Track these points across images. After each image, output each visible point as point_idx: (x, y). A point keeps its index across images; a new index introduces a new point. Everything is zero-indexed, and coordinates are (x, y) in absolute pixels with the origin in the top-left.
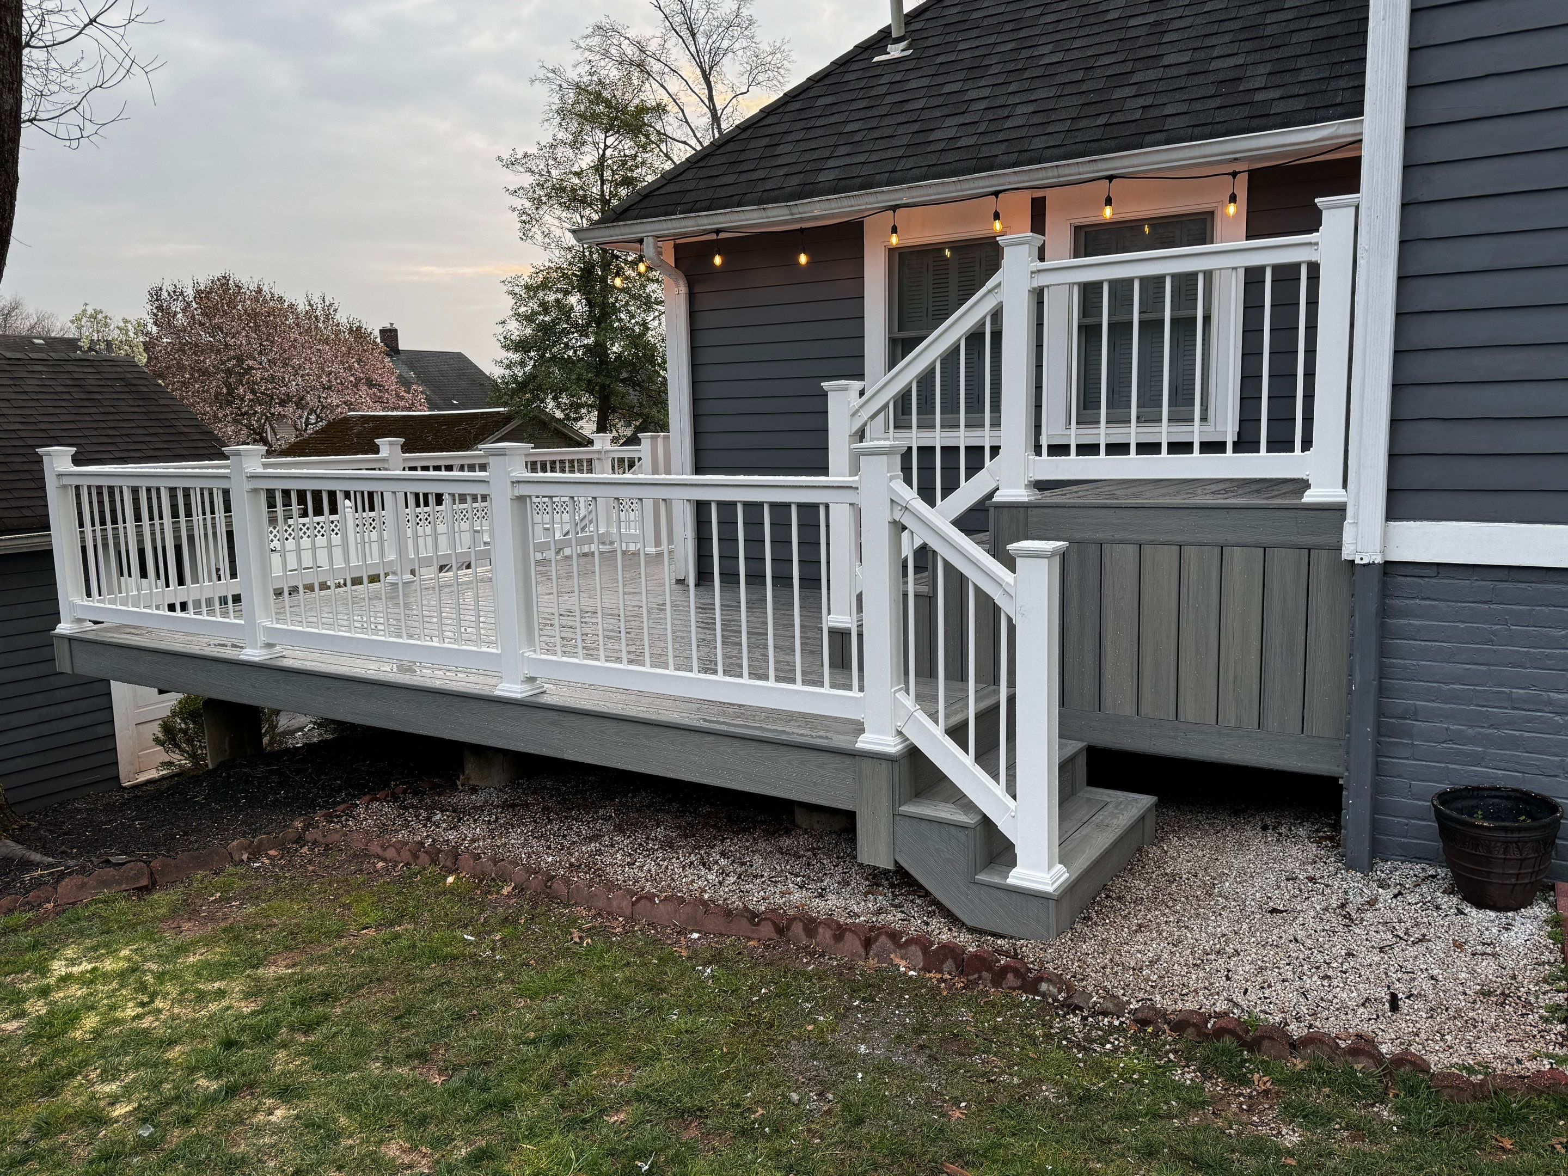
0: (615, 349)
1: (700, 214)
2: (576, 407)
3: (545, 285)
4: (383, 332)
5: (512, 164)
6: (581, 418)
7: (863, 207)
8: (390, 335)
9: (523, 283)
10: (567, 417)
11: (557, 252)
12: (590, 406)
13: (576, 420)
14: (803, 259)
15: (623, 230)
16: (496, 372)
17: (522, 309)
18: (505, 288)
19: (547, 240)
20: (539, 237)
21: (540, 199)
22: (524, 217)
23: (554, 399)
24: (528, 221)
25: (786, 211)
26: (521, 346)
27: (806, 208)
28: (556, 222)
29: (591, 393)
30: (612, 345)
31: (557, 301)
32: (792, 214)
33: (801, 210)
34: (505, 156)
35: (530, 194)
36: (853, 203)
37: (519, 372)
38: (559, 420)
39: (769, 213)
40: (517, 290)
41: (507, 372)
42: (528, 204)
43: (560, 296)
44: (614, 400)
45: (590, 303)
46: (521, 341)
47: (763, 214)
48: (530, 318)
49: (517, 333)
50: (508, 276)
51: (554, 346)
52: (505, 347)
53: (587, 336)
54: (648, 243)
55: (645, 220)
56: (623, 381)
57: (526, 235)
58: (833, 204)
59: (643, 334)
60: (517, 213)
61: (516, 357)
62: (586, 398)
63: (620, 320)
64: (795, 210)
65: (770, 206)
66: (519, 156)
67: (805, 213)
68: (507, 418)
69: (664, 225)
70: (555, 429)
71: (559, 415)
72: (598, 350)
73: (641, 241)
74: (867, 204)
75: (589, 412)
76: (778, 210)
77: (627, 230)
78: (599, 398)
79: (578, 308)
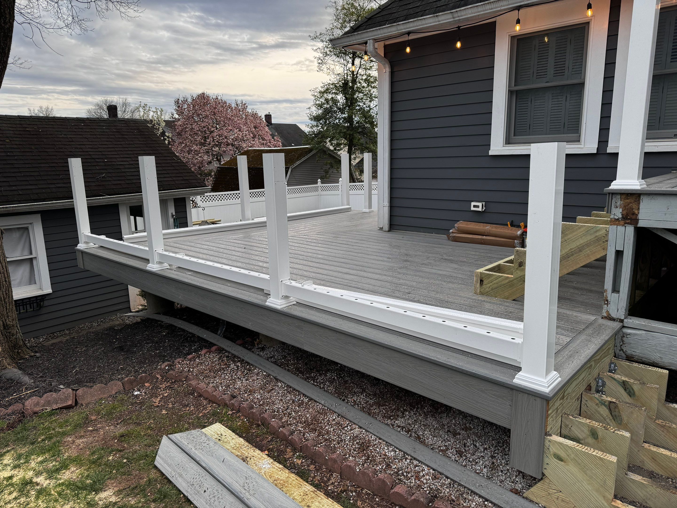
0: (356, 119)
1: (399, 23)
2: (338, 145)
3: (327, 91)
4: (266, 116)
5: (315, 38)
6: (341, 149)
7: (499, 9)
8: (268, 117)
9: (319, 90)
10: (335, 149)
11: (333, 76)
12: (345, 144)
13: (339, 150)
14: (459, 45)
15: (357, 37)
16: (306, 129)
17: (318, 102)
18: (311, 93)
19: (329, 71)
20: (325, 69)
21: (326, 53)
22: (320, 61)
23: (330, 141)
24: (321, 62)
25: (450, 16)
26: (317, 118)
27: (463, 13)
28: (332, 62)
29: (346, 139)
30: (355, 117)
31: (332, 98)
32: (454, 18)
33: (459, 14)
34: (312, 35)
35: (322, 51)
36: (493, 7)
37: (315, 129)
38: (332, 150)
39: (440, 18)
40: (316, 94)
41: (310, 130)
42: (322, 55)
43: (334, 96)
44: (355, 141)
45: (346, 99)
46: (317, 116)
47: (436, 19)
48: (320, 106)
49: (315, 112)
50: (313, 88)
51: (330, 118)
52: (311, 119)
53: (344, 114)
54: (370, 43)
55: (368, 30)
56: (359, 133)
57: (320, 70)
58: (480, 9)
59: (369, 111)
60: (317, 59)
61: (315, 123)
62: (343, 141)
63: (359, 106)
64: (456, 15)
65: (441, 14)
66: (318, 35)
67: (462, 16)
68: (310, 150)
69: (379, 32)
70: (329, 154)
71: (332, 148)
72: (349, 119)
73: (366, 43)
74: (501, 6)
75: (344, 147)
76: (445, 16)
77: (359, 37)
78: (349, 141)
79: (341, 101)
